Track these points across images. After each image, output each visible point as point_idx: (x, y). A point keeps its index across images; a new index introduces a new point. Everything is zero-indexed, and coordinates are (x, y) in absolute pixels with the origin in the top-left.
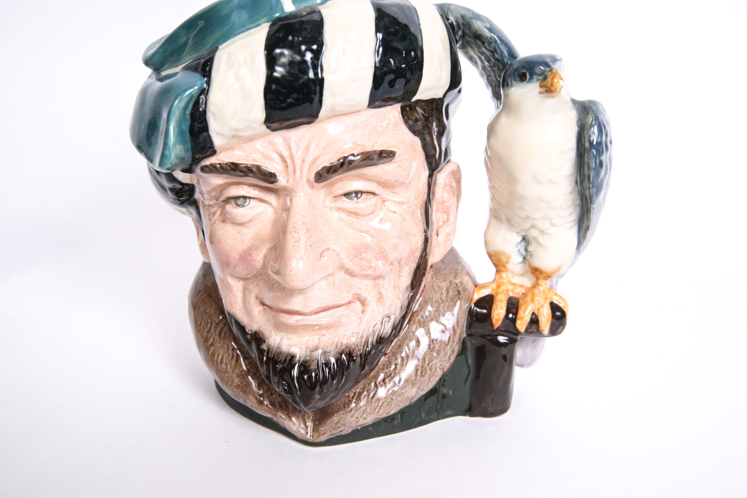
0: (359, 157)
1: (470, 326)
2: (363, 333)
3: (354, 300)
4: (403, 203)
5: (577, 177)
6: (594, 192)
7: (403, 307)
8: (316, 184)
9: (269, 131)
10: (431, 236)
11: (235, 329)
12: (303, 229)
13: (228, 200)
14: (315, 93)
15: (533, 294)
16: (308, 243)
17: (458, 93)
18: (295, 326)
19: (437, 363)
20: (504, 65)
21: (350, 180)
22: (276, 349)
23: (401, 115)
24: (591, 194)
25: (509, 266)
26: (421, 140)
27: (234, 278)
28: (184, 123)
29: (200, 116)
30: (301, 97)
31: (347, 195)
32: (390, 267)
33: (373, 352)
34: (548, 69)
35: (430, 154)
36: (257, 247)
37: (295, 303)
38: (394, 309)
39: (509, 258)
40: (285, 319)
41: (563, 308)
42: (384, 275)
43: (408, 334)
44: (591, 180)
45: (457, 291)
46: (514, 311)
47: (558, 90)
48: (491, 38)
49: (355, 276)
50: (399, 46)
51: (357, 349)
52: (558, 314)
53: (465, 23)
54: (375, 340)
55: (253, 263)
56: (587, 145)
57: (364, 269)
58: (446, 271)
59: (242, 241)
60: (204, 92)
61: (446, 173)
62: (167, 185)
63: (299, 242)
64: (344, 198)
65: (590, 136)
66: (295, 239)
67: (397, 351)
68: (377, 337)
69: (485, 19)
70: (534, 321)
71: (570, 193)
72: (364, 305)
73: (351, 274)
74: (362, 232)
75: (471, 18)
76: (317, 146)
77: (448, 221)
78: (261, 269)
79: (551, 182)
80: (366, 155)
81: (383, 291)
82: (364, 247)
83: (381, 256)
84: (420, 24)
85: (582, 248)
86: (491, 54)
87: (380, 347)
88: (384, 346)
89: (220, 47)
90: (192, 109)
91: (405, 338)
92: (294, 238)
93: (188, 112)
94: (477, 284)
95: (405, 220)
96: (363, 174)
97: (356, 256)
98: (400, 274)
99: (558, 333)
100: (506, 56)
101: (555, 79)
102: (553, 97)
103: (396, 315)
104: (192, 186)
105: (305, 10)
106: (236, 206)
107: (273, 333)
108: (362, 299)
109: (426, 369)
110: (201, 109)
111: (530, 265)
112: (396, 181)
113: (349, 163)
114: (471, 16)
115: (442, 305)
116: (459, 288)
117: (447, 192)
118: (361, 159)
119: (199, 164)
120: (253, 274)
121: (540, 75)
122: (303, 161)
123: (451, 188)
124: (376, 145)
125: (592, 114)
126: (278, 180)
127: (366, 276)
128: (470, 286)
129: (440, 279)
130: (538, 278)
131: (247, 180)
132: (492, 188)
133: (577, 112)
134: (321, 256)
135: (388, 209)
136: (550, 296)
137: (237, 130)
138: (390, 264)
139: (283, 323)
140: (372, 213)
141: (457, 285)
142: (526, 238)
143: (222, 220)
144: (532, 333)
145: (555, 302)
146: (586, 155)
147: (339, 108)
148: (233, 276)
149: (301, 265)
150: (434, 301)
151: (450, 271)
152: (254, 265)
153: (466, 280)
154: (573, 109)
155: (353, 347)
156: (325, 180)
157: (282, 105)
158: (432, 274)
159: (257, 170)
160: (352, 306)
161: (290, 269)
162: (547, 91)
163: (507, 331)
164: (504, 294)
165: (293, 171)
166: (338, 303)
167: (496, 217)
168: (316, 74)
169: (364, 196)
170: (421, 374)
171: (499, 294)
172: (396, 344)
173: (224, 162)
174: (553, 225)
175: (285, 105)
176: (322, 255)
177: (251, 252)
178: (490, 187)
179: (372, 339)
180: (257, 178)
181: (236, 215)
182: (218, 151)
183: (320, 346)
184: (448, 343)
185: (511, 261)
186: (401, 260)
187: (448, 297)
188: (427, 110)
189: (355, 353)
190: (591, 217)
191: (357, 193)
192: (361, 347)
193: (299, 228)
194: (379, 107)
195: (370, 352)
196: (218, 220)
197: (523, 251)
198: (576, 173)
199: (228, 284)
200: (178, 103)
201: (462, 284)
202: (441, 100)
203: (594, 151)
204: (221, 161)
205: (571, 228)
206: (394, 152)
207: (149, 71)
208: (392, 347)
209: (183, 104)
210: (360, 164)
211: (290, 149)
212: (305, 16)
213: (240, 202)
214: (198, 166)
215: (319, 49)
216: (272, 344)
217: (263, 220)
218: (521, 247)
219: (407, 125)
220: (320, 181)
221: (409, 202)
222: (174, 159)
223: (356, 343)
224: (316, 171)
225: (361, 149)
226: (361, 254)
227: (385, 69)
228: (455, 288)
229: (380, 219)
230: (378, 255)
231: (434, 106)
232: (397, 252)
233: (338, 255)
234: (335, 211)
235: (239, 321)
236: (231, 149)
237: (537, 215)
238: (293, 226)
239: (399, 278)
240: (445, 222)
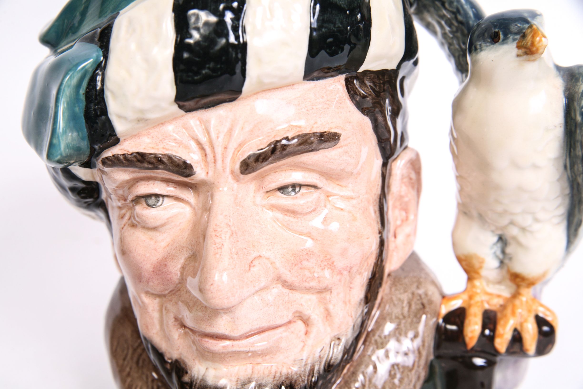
0: (296, 140)
1: (438, 346)
2: (307, 360)
3: (295, 320)
4: (352, 198)
5: (566, 160)
7: (356, 326)
8: (242, 176)
9: (182, 112)
10: (387, 238)
11: (152, 356)
12: (227, 232)
13: (138, 199)
14: (237, 60)
15: (514, 306)
16: (233, 250)
17: (413, 66)
18: (222, 353)
20: (469, 29)
22: (200, 382)
23: (345, 89)
25: (484, 273)
26: (371, 120)
27: (149, 295)
28: (77, 105)
29: (96, 96)
30: (219, 66)
31: (282, 189)
32: (338, 277)
33: (320, 383)
34: (526, 26)
35: (383, 138)
36: (174, 256)
37: (221, 325)
38: (345, 329)
39: (482, 262)
40: (210, 345)
41: (551, 322)
42: (331, 288)
43: (363, 358)
45: (421, 304)
46: (492, 327)
47: (540, 51)
49: (295, 290)
50: (341, 2)
51: (300, 380)
52: (545, 328)
54: (322, 367)
55: (169, 276)
57: (306, 281)
58: (406, 280)
59: (156, 250)
60: (102, 66)
61: (403, 162)
62: (67, 184)
63: (221, 249)
64: (279, 194)
66: (217, 245)
67: (350, 379)
68: (325, 364)
70: (517, 339)
71: (558, 180)
72: (308, 325)
73: (290, 287)
74: (302, 235)
76: (242, 128)
77: (407, 219)
78: (180, 283)
79: (535, 167)
80: (303, 138)
81: (331, 307)
82: (305, 253)
83: (326, 263)
85: (572, 247)
86: (453, 16)
87: (329, 377)
88: (333, 375)
89: (121, 12)
90: (87, 88)
91: (360, 364)
92: (215, 244)
93: (82, 91)
94: (445, 295)
95: (355, 219)
96: (301, 162)
97: (296, 265)
98: (352, 286)
99: (546, 352)
100: (470, 17)
101: (537, 37)
102: (534, 60)
103: (348, 336)
104: (95, 184)
106: (147, 207)
107: (197, 362)
108: (305, 318)
110: (98, 88)
111: (509, 271)
112: (343, 170)
113: (282, 149)
115: (403, 321)
116: (423, 300)
117: (405, 185)
118: (297, 144)
119: (99, 157)
120: (170, 290)
121: (516, 34)
122: (226, 148)
123: (409, 179)
124: (315, 126)
126: (195, 172)
127: (309, 290)
128: (437, 298)
129: (400, 290)
131: (158, 173)
132: (459, 178)
133: (564, 80)
134: (250, 266)
135: (334, 206)
136: (534, 308)
137: (142, 111)
138: (338, 274)
139: (207, 350)
140: (314, 210)
141: (421, 297)
142: (503, 238)
143: (132, 225)
144: (514, 353)
145: (541, 315)
146: (578, 131)
147: (267, 80)
148: (147, 293)
149: (225, 278)
150: (393, 316)
151: (412, 280)
152: (170, 279)
153: (432, 290)
154: (559, 77)
155: (295, 377)
156: (254, 171)
157: (196, 78)
158: (390, 284)
159: (168, 160)
160: (292, 327)
161: (210, 284)
162: (526, 53)
163: (484, 352)
164: (478, 306)
165: (213, 161)
166: (274, 324)
167: (465, 213)
169: (303, 190)
171: (472, 306)
172: (349, 370)
173: (129, 152)
174: (537, 220)
175: (199, 77)
176: (252, 265)
177: (166, 263)
178: (457, 177)
179: (319, 367)
180: (169, 170)
181: (147, 218)
182: (121, 139)
183: (254, 378)
184: (413, 369)
185: (485, 265)
186: (351, 268)
187: (411, 312)
188: (378, 83)
189: (297, 386)
191: (294, 186)
192: (305, 377)
193: (221, 231)
194: (318, 78)
195: (316, 383)
196: (127, 225)
197: (499, 253)
198: (565, 155)
199: (143, 302)
200: (68, 79)
201: (426, 295)
202: (395, 73)
204: (125, 151)
205: (558, 224)
206: (339, 134)
208: (345, 374)
209: (74, 81)
210: (297, 149)
211: (208, 133)
213: (152, 201)
214: (98, 159)
215: (241, 6)
216: (196, 376)
217: (181, 223)
218: (498, 249)
219: (354, 101)
220: (247, 172)
221: (359, 196)
222: (65, 149)
223: (299, 372)
224: (241, 160)
225: (296, 131)
226: (301, 261)
227: (323, 30)
228: (418, 300)
229: (324, 218)
230: (323, 262)
231: (387, 79)
232: (347, 258)
233: (272, 263)
234: (268, 210)
235: (156, 347)
236: (136, 135)
237: (517, 209)
238: (214, 229)
239: (350, 290)
240: (404, 221)
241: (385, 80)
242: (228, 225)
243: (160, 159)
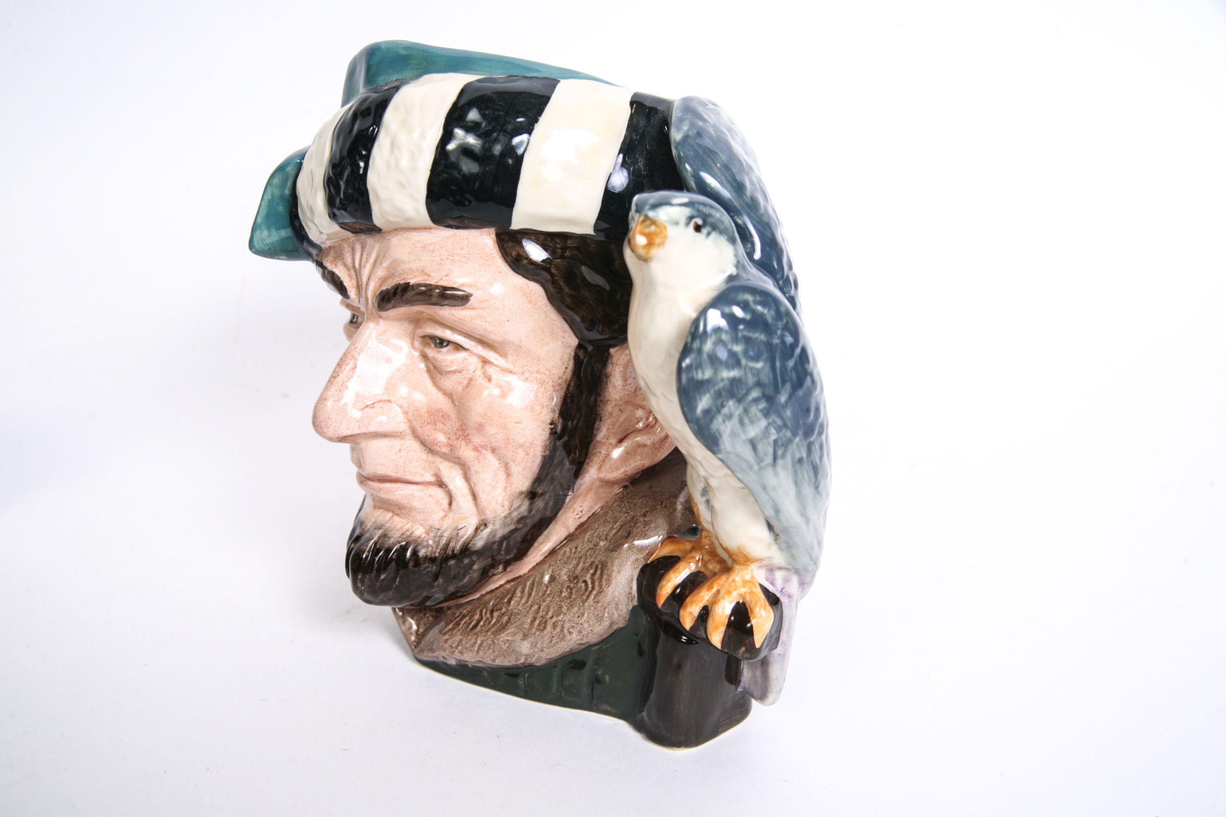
2: (446, 532)
8: (379, 312)
9: (348, 233)
15: (718, 578)
19: (564, 620)
23: (496, 245)
32: (476, 454)
33: (453, 562)
38: (492, 517)
42: (464, 462)
45: (628, 532)
46: (687, 594)
49: (433, 450)
54: (459, 546)
58: (641, 500)
64: (432, 345)
67: (523, 581)
68: (462, 545)
70: (704, 619)
72: (451, 496)
73: (427, 446)
74: (444, 394)
76: (382, 263)
82: (441, 415)
83: (461, 434)
87: (466, 561)
97: (428, 424)
98: (508, 472)
103: (499, 526)
108: (445, 486)
109: (546, 622)
113: (401, 293)
122: (369, 279)
126: (349, 296)
134: (367, 406)
135: (484, 374)
136: (740, 591)
138: (475, 450)
140: (460, 372)
141: (635, 525)
150: (596, 534)
151: (648, 503)
156: (384, 310)
165: (361, 289)
169: (452, 347)
170: (538, 626)
171: (684, 559)
176: (373, 406)
179: (454, 545)
182: (323, 248)
187: (615, 536)
188: (551, 247)
189: (422, 553)
191: (440, 339)
192: (437, 549)
194: (457, 227)
206: (469, 294)
210: (415, 298)
211: (361, 260)
212: (383, 91)
219: (507, 261)
221: (523, 373)
224: (378, 295)
225: (422, 279)
227: (445, 175)
229: (466, 383)
230: (458, 431)
231: (572, 244)
232: (483, 436)
239: (507, 476)
240: (649, 427)
241: (568, 245)
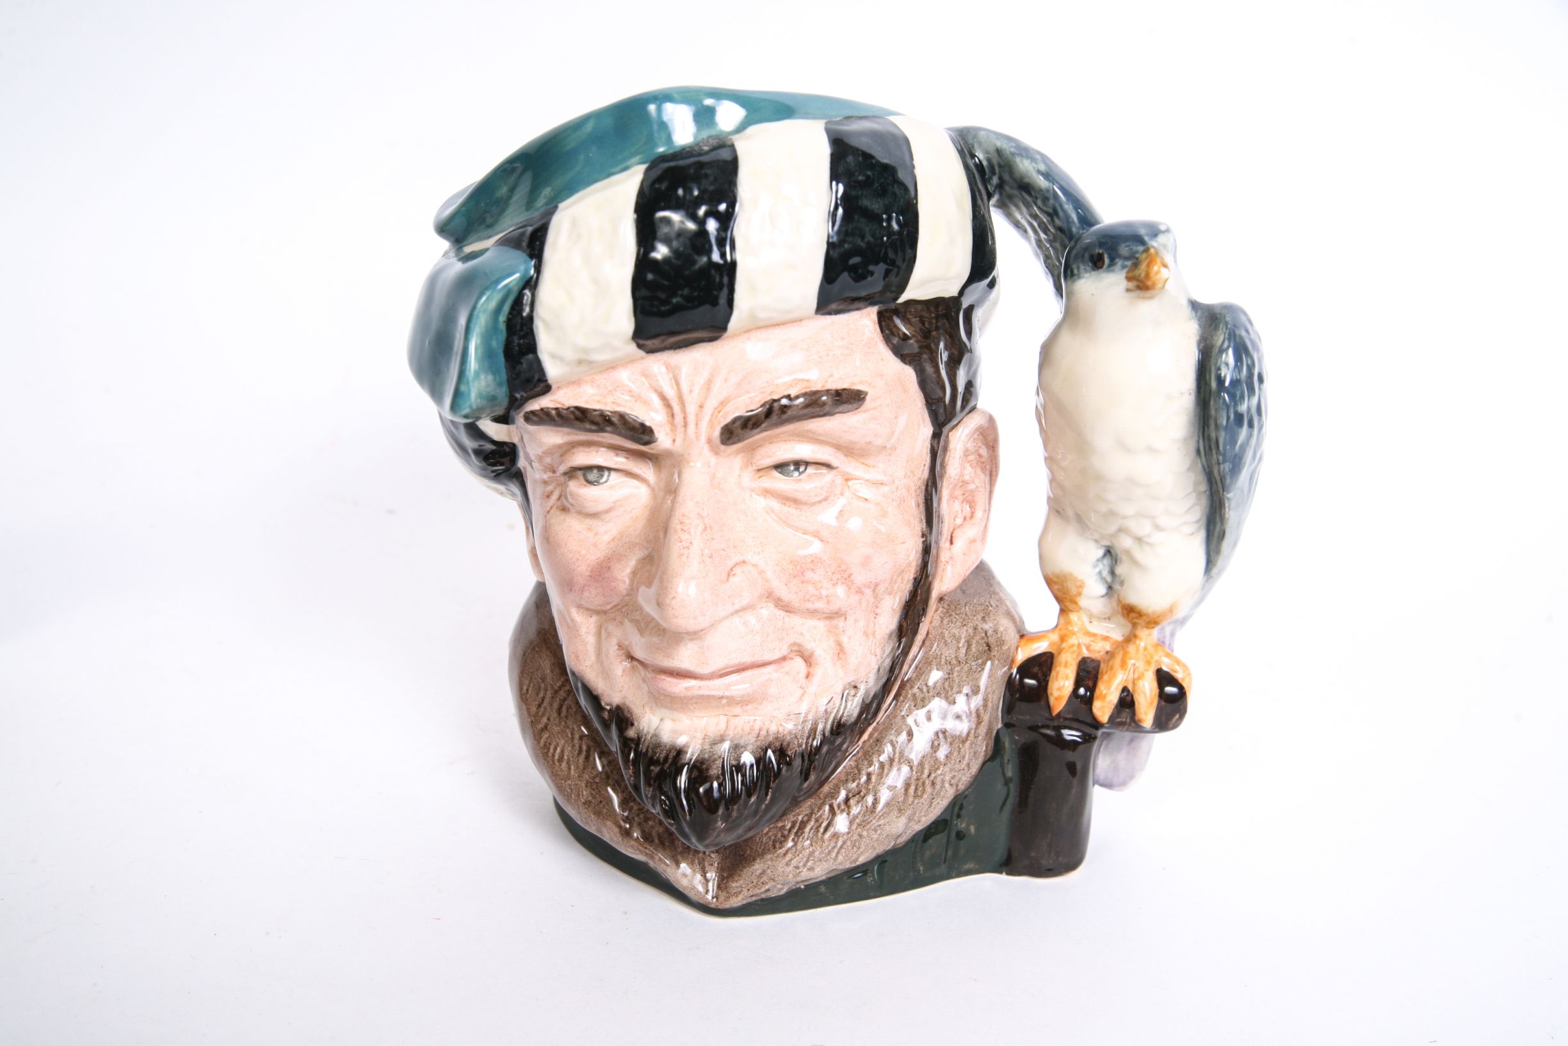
0: (801, 400)
1: (1008, 708)
2: (807, 714)
3: (792, 655)
4: (882, 484)
5: (1198, 442)
6: (1227, 469)
7: (881, 670)
8: (723, 447)
9: (641, 353)
10: (937, 542)
11: (583, 701)
12: (698, 525)
13: (572, 472)
14: (721, 286)
15: (1125, 653)
16: (706, 551)
17: (988, 289)
18: (685, 697)
19: (945, 772)
20: (1071, 237)
21: (785, 441)
22: (651, 738)
23: (877, 327)
24: (1222, 474)
25: (1083, 602)
26: (916, 371)
27: (582, 610)
28: (494, 338)
29: (522, 325)
30: (696, 294)
31: (780, 467)
32: (857, 597)
33: (825, 749)
34: (1141, 248)
35: (933, 397)
36: (621, 556)
37: (685, 657)
38: (865, 674)
39: (1081, 586)
40: (667, 685)
41: (1180, 681)
42: (846, 612)
43: (894, 720)
44: (1221, 448)
45: (985, 645)
46: (1090, 684)
47: (1159, 285)
48: (1048, 191)
49: (793, 612)
50: (873, 206)
51: (796, 742)
52: (1171, 689)
53: (1002, 163)
54: (829, 727)
55: (612, 584)
56: (1214, 384)
57: (809, 600)
58: (967, 608)
59: (595, 545)
60: (531, 283)
61: (967, 431)
62: (470, 444)
63: (689, 549)
64: (775, 473)
65: (1219, 369)
66: (683, 543)
67: (872, 749)
68: (833, 722)
69: (1038, 157)
70: (1127, 702)
71: (1189, 470)
72: (810, 665)
73: (786, 608)
74: (806, 534)
75: (1013, 154)
76: (726, 380)
77: (972, 517)
78: (628, 595)
79: (1152, 450)
80: (812, 398)
81: (844, 640)
82: (809, 561)
83: (840, 577)
84: (913, 167)
85: (1215, 571)
86: (1049, 219)
87: (839, 741)
88: (845, 739)
89: (561, 206)
90: (510, 313)
91: (887, 727)
92: (681, 542)
93: (502, 318)
94: (1025, 633)
95: (884, 515)
96: (808, 431)
97: (795, 577)
98: (878, 611)
99: (1171, 726)
100: (1073, 222)
101: (1154, 266)
102: (1151, 298)
103: (869, 683)
104: (511, 446)
105: (708, 142)
106: (585, 483)
107: (647, 709)
108: (806, 654)
109: (924, 783)
110: (525, 314)
111: (1119, 601)
112: (870, 443)
113: (780, 411)
114: (1013, 150)
115: (957, 669)
116: (990, 638)
117: (971, 465)
118: (802, 405)
119: (520, 410)
120: (613, 604)
121: (1127, 259)
122: (701, 407)
123: (978, 457)
124: (830, 380)
125: (1224, 328)
126: (657, 439)
127: (813, 613)
128: (1011, 636)
129: (956, 622)
130: (1134, 625)
131: (603, 437)
132: (1050, 461)
133: (1200, 325)
134: (729, 575)
135: (855, 494)
136: (1156, 658)
137: (586, 351)
138: (857, 592)
139: (662, 692)
140: (826, 499)
141: (986, 634)
142: (1112, 550)
143: (562, 508)
144: (1122, 724)
145: (1165, 668)
146: (1212, 403)
147: (762, 315)
148: (579, 607)
149: (692, 590)
150: (943, 661)
151: (976, 608)
152: (615, 588)
153: (1005, 624)
154: (1193, 319)
155: (789, 738)
156: (739, 441)
157: (663, 308)
158: (942, 612)
159: (619, 420)
160: (787, 665)
161: (671, 596)
162: (1139, 288)
163: (1077, 720)
164: (1073, 652)
165: (683, 424)
166: (761, 659)
167: (1058, 512)
168: (723, 255)
169: (811, 470)
170: (915, 792)
171: (1064, 651)
172: (871, 735)
173: (563, 405)
174: (1157, 527)
175: (667, 307)
176: (732, 573)
177: (610, 565)
178: (1046, 459)
179: (824, 726)
180: (620, 434)
181: (586, 499)
182: (554, 387)
183: (729, 735)
184: (967, 739)
185: (1085, 591)
186: (877, 585)
187: (969, 655)
188: (928, 319)
189: (791, 750)
190: (1227, 516)
191: (797, 464)
192: (803, 739)
193: (690, 524)
194: (837, 312)
195: (818, 749)
196: (555, 507)
197: (1105, 573)
198: (1196, 435)
199: (572, 620)
200: (485, 301)
201: (996, 631)
202: (955, 301)
203: (1226, 395)
204: (559, 403)
205: (1192, 534)
206: (864, 392)
207: (444, 245)
208: (864, 742)
209: (493, 304)
210: (802, 412)
211: (678, 384)
212: (707, 153)
213: (592, 476)
214: (519, 413)
215: (730, 210)
216: (646, 729)
217: (633, 509)
218: (1104, 567)
219: (890, 344)
220: (730, 442)
221: (894, 482)
222: (476, 399)
223: (794, 732)
224: (723, 424)
225: (803, 387)
226: (803, 572)
227: (846, 246)
228: (983, 638)
229: (839, 510)
230: (835, 575)
231: (942, 311)
232: (870, 571)
233: (761, 573)
234: (759, 495)
235: (589, 687)
236: (576, 382)
237: (1128, 510)
238: (679, 520)
239: (875, 618)
240: (968, 519)
241: (940, 313)
242: (700, 516)
243: (607, 418)
